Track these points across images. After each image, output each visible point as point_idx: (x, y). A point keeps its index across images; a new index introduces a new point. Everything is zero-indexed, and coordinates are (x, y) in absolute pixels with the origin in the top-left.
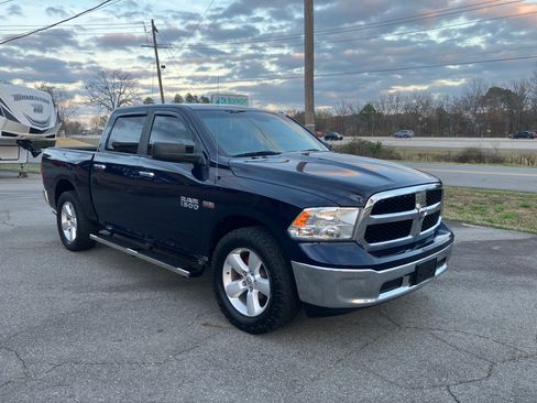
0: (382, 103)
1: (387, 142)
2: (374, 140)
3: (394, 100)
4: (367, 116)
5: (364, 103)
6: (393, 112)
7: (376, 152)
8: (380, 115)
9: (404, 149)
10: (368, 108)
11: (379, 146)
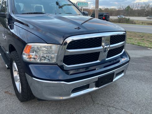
0: (133, 6)
1: (132, 18)
2: (127, 17)
3: (137, 4)
4: (128, 10)
5: (127, 6)
6: (136, 9)
7: (128, 21)
8: (132, 10)
9: (138, 21)
10: (128, 7)
11: (129, 19)
